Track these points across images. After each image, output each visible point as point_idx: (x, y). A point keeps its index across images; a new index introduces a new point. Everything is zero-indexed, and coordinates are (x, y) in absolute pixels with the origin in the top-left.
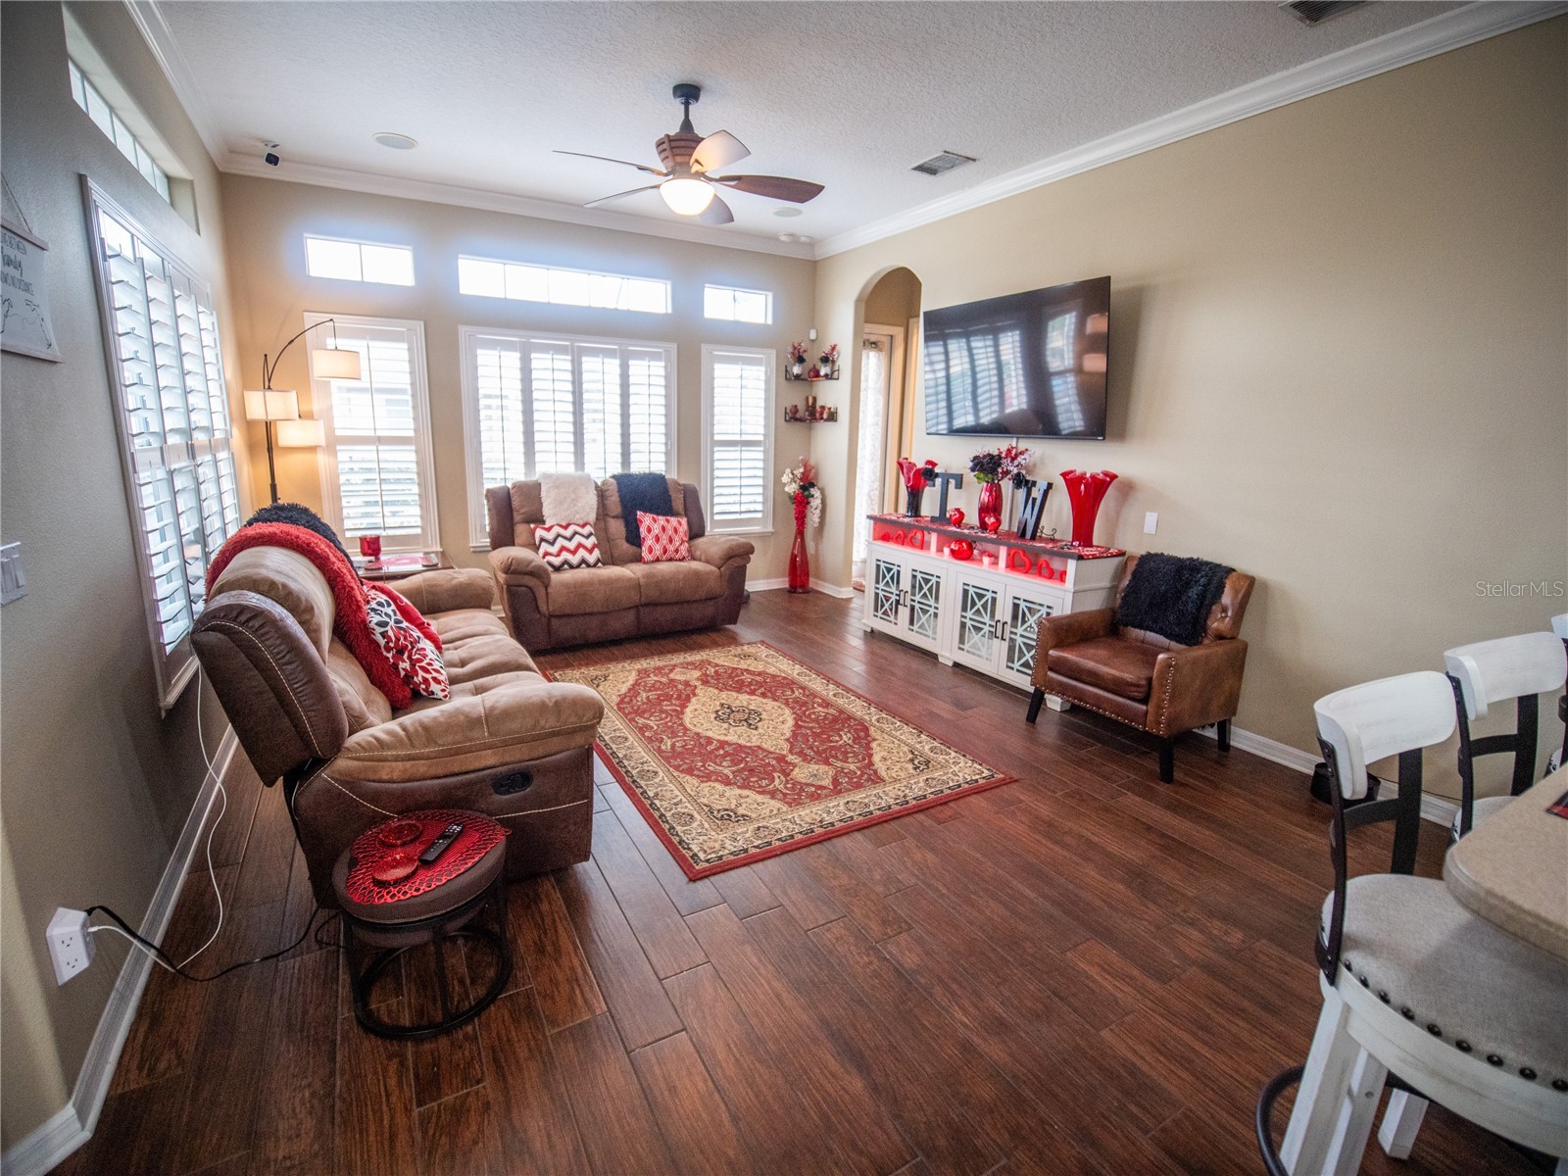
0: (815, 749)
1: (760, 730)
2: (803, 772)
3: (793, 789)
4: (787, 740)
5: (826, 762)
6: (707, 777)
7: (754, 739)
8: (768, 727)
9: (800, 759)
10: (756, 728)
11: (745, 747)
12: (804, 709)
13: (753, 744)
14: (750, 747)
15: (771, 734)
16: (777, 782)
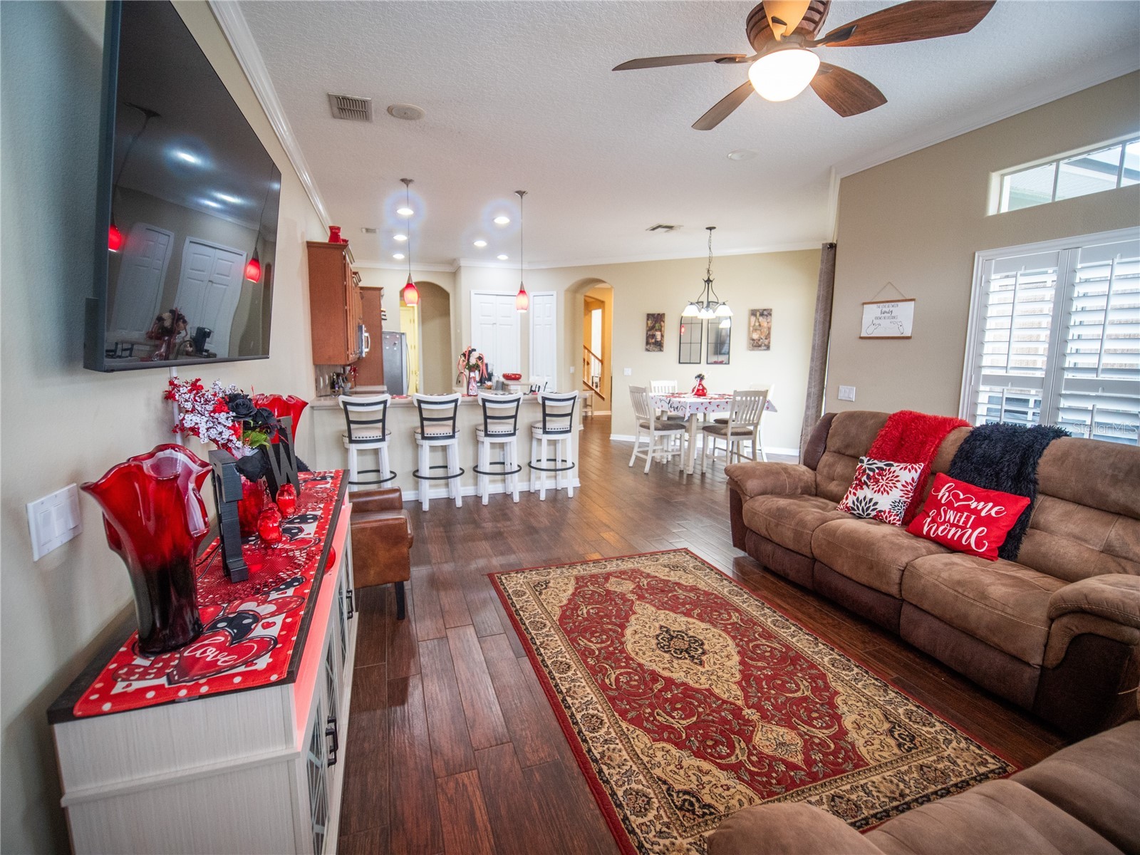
0: (613, 603)
1: (657, 625)
2: (627, 587)
3: (635, 578)
4: (634, 613)
5: (608, 592)
6: (694, 589)
7: (662, 616)
8: (650, 627)
9: (627, 596)
10: (661, 627)
11: (669, 610)
12: (611, 649)
13: (663, 612)
14: (665, 609)
15: (647, 620)
16: (645, 583)
